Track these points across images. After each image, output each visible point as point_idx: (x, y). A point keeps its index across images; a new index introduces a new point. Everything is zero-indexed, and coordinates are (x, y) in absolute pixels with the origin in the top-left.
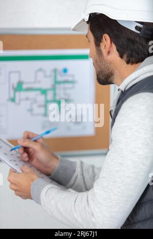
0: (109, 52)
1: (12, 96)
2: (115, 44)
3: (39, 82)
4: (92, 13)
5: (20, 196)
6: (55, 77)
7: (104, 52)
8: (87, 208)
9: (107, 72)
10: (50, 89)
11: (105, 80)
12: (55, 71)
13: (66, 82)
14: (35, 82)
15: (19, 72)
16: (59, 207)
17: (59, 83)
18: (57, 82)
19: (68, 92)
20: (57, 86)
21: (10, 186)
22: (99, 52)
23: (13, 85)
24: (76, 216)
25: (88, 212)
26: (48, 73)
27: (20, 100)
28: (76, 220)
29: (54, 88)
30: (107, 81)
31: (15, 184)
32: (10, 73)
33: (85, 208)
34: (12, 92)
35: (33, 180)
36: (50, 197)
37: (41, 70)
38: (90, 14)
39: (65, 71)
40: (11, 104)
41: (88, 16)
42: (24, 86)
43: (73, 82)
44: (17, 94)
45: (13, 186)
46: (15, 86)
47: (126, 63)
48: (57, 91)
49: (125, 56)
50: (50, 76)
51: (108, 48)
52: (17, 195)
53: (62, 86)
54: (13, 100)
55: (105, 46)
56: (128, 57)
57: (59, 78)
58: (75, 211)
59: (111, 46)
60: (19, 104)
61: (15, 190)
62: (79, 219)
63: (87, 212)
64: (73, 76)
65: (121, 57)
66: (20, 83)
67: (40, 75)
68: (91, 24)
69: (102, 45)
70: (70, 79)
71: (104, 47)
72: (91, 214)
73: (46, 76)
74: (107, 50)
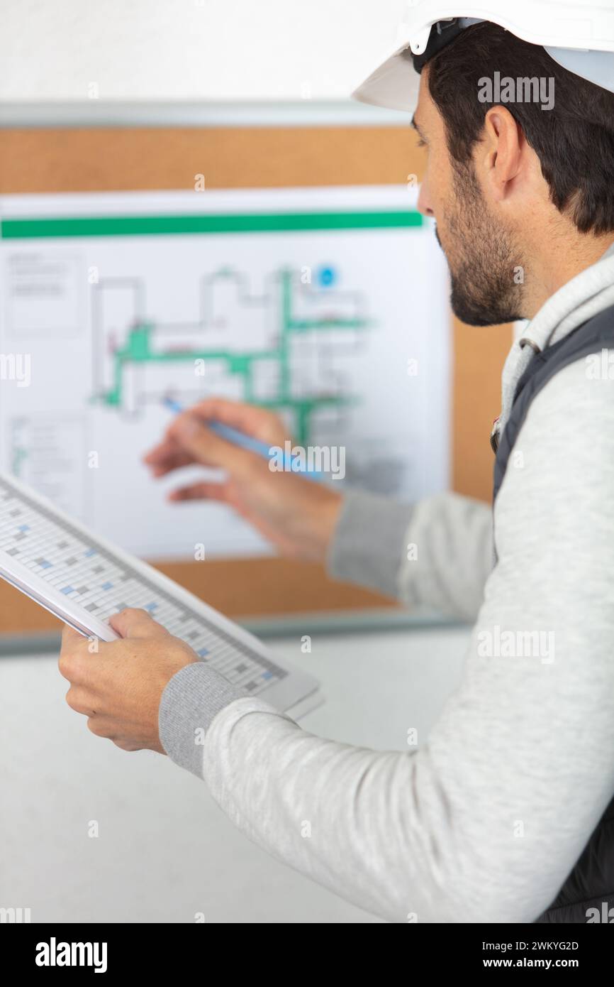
0: (509, 184)
1: (108, 381)
2: (538, 147)
3: (221, 323)
4: (442, 23)
5: (113, 738)
6: (287, 303)
7: (490, 180)
8: (412, 819)
9: (497, 266)
10: (266, 355)
11: (487, 305)
12: (286, 277)
13: (331, 322)
14: (201, 326)
15: (136, 284)
16: (289, 798)
17: (304, 326)
18: (293, 325)
19: (339, 363)
20: (296, 340)
21: (68, 695)
22: (469, 186)
23: (112, 338)
24: (359, 846)
25: (417, 836)
26: (257, 287)
27: (142, 399)
28: (359, 865)
29: (280, 349)
30: (494, 307)
31: (91, 689)
32: (99, 287)
33: (403, 819)
34: (108, 365)
35: (168, 672)
36: (250, 754)
37: (225, 273)
38: (434, 27)
39: (327, 276)
40: (103, 417)
41: (428, 31)
42: (160, 342)
43: (357, 324)
44: (130, 374)
45: (83, 698)
46: (122, 340)
47: (575, 228)
48: (295, 362)
49: (575, 199)
50: (265, 299)
51: (505, 168)
52: (99, 732)
53: (315, 338)
54: (111, 399)
55: (495, 156)
56: (586, 201)
57: (303, 309)
58: (358, 824)
59: (519, 157)
60: (136, 415)
61: (93, 714)
62: (374, 863)
63: (412, 837)
64: (357, 297)
65: (560, 200)
66: (141, 330)
67: (224, 293)
68: (437, 66)
69: (481, 155)
70: (347, 310)
71: (488, 163)
72: (428, 846)
73: (247, 300)
74: (503, 174)
